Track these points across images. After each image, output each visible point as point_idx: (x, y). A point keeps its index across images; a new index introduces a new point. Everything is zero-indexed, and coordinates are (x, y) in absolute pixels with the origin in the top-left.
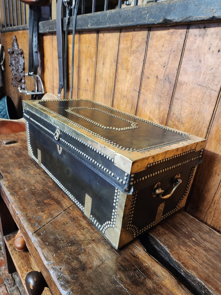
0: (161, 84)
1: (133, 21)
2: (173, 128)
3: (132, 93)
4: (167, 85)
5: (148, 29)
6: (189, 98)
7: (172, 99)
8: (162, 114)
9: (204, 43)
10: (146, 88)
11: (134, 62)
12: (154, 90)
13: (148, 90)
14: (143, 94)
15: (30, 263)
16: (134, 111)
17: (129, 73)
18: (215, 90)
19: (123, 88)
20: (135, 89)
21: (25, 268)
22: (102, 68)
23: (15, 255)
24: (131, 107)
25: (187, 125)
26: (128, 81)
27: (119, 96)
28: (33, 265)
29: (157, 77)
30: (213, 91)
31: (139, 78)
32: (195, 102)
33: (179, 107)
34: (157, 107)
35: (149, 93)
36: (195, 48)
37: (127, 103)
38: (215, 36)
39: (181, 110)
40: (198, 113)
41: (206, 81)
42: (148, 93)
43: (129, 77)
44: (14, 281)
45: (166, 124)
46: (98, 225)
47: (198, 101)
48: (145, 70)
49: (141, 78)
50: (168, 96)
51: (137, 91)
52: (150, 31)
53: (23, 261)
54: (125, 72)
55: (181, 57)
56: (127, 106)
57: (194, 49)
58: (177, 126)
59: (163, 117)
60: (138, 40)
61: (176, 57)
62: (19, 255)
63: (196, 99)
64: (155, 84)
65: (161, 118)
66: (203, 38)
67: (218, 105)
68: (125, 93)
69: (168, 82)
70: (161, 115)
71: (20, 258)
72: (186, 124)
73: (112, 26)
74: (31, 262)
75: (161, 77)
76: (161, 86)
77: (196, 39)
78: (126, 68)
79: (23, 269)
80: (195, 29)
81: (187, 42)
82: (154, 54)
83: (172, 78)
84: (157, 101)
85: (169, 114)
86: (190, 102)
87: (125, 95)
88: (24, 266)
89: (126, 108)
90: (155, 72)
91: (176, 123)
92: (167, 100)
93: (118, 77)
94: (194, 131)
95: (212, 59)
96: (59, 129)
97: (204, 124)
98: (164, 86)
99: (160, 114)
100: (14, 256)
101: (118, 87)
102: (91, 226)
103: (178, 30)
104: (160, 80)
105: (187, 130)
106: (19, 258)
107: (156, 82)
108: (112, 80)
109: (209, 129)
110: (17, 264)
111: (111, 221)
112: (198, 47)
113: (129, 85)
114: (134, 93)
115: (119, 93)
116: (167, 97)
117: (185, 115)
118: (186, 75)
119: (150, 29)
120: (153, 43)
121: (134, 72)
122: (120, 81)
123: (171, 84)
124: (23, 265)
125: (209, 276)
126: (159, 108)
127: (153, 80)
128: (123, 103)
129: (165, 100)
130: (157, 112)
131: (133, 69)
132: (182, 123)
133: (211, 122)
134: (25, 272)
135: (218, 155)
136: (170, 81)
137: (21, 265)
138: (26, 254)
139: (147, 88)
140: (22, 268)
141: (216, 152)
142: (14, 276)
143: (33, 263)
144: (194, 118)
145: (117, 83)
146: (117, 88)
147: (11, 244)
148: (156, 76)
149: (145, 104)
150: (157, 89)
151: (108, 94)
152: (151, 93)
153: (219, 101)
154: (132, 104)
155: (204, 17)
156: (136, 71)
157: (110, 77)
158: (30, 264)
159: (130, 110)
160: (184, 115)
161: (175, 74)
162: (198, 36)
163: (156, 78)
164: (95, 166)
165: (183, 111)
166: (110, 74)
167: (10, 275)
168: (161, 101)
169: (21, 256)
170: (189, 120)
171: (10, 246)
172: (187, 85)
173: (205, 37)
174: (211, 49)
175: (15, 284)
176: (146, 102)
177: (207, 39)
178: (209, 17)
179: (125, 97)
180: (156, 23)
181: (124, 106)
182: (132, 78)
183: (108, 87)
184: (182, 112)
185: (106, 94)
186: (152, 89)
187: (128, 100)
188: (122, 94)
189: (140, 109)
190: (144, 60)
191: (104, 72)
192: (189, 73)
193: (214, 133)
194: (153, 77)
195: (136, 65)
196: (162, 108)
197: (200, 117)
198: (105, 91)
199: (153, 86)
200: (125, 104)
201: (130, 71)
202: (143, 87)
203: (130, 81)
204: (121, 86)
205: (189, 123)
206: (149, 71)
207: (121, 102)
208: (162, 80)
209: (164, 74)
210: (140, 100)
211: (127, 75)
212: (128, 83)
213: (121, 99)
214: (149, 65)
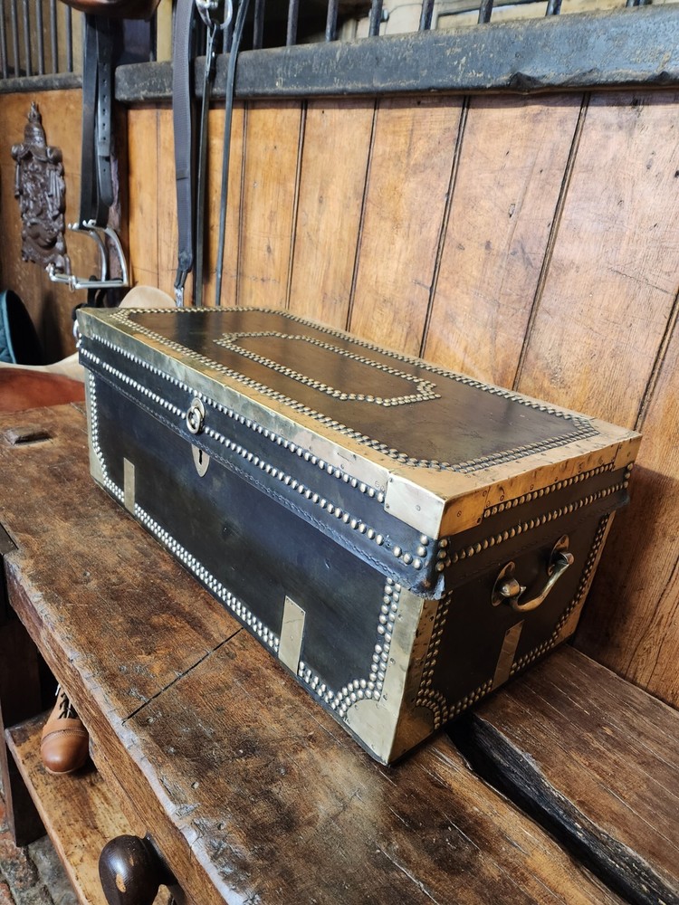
0: (501, 267)
1: (416, 78)
2: (535, 397)
3: (408, 290)
4: (519, 269)
5: (461, 103)
6: (585, 309)
7: (534, 313)
8: (502, 356)
9: (633, 148)
10: (454, 278)
11: (418, 198)
12: (478, 284)
13: (460, 284)
14: (445, 297)
15: (91, 812)
16: (415, 345)
17: (401, 232)
18: (664, 288)
19: (380, 274)
20: (420, 278)
21: (77, 827)
22: (315, 212)
23: (42, 788)
24: (405, 334)
25: (577, 390)
26: (396, 256)
27: (369, 299)
28: (102, 816)
29: (488, 245)
30: (658, 291)
31: (432, 245)
32: (604, 323)
33: (554, 336)
34: (488, 336)
35: (463, 292)
36: (604, 162)
37: (394, 320)
38: (665, 129)
39: (560, 345)
40: (613, 356)
41: (637, 262)
42: (458, 291)
43: (399, 242)
44: (35, 868)
45: (515, 386)
46: (326, 691)
47: (612, 319)
48: (450, 223)
49: (439, 248)
50: (520, 302)
51: (426, 287)
52: (468, 108)
53: (69, 805)
54: (388, 230)
55: (562, 189)
56: (392, 331)
57: (602, 166)
58: (548, 394)
59: (506, 365)
60: (432, 132)
61: (547, 186)
62: (55, 788)
63: (606, 314)
64: (480, 268)
65: (500, 368)
66: (631, 134)
67: (674, 334)
68: (387, 292)
69: (522, 261)
70: (500, 358)
71: (58, 796)
72: (574, 388)
73: (349, 87)
74: (93, 809)
75: (500, 245)
76: (498, 272)
77: (608, 137)
78: (391, 217)
79: (68, 830)
80: (605, 108)
81: (581, 143)
82: (481, 176)
83: (535, 249)
84: (486, 316)
85: (522, 356)
86: (589, 322)
87: (387, 296)
88: (73, 822)
89: (389, 335)
90: (482, 229)
91: (546, 384)
92: (519, 313)
93: (365, 242)
94: (601, 407)
95: (657, 197)
96: (202, 399)
97: (631, 388)
98: (509, 274)
99: (495, 357)
100: (39, 791)
101: (367, 273)
102: (300, 694)
103: (553, 108)
104: (497, 255)
105: (578, 404)
106: (56, 798)
107: (486, 261)
108: (347, 251)
109: (646, 404)
110: (51, 816)
111: (368, 679)
112: (613, 159)
113: (401, 266)
114: (416, 292)
115: (369, 291)
116: (517, 306)
117: (572, 359)
118: (576, 243)
119: (469, 100)
120: (478, 144)
121: (417, 228)
122: (373, 254)
123: (530, 267)
124: (68, 820)
125: (660, 841)
126: (493, 339)
127: (474, 253)
128: (380, 320)
129: (511, 314)
130: (485, 350)
131: (414, 220)
132: (564, 385)
133: (653, 384)
134: (78, 840)
135: (672, 479)
136: (528, 259)
137: (64, 818)
138: (77, 785)
139: (456, 278)
140: (67, 827)
141: (665, 472)
142: (32, 852)
143: (100, 812)
144: (601, 370)
145: (362, 260)
146: (364, 276)
147: (30, 753)
148: (484, 242)
149: (450, 325)
150: (486, 280)
151: (333, 292)
152: (467, 294)
153: (676, 322)
154: (408, 324)
155: (634, 74)
156: (423, 224)
157: (341, 240)
158: (92, 815)
159: (403, 342)
160: (568, 361)
161: (542, 237)
162: (615, 127)
163: (484, 247)
164: (319, 513)
165: (568, 347)
166: (340, 233)
167: (21, 851)
168: (501, 317)
169: (64, 792)
170: (584, 377)
171: (27, 758)
172: (582, 269)
173: (636, 131)
174: (654, 168)
175: (36, 878)
176: (454, 319)
177: (643, 138)
178: (650, 74)
179: (389, 304)
180: (488, 86)
181: (385, 330)
182: (409, 248)
183: (335, 272)
184: (563, 352)
185: (329, 294)
186: (472, 282)
187: (396, 313)
188: (377, 293)
189: (434, 341)
190: (448, 193)
191: (323, 227)
192: (585, 237)
193: (662, 414)
194: (476, 245)
195: (423, 208)
196: (502, 338)
197: (618, 366)
198: (324, 282)
199: (475, 273)
200: (386, 325)
201: (406, 224)
202: (446, 275)
203: (402, 256)
204: (375, 270)
205: (585, 385)
206: (464, 228)
207: (375, 317)
208: (503, 255)
209: (510, 236)
210: (433, 312)
211: (396, 236)
212: (396, 262)
213: (374, 310)
214: (464, 209)
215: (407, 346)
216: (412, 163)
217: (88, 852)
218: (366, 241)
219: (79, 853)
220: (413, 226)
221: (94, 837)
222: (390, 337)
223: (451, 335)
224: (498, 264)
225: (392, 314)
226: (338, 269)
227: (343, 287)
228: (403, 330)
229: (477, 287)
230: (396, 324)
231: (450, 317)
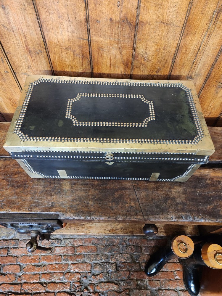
0: (118, 27)
3: (77, 42)
4: (127, 27)
6: (153, 37)
7: (135, 41)
8: (126, 57)
11: (69, 3)
12: (110, 35)
13: (102, 36)
14: (96, 42)
16: (87, 61)
17: (65, 18)
18: (178, 26)
19: (59, 38)
20: (81, 37)
24: (81, 58)
25: (153, 61)
26: (66, 29)
27: (57, 49)
29: (111, 20)
31: (83, 22)
32: (160, 40)
33: (143, 47)
34: (118, 52)
35: (104, 39)
37: (74, 55)
39: (146, 49)
40: (164, 49)
41: (170, 19)
43: (65, 24)
47: (163, 38)
48: (89, 12)
49: (87, 23)
50: (129, 38)
51: (85, 39)
54: (56, 18)
56: (74, 59)
58: (144, 64)
59: (128, 60)
63: (161, 37)
64: (110, 28)
65: (125, 61)
67: (182, 39)
69: (127, 24)
70: (125, 58)
75: (116, 19)
76: (118, 29)
78: (56, 12)
83: (132, 19)
84: (116, 45)
85: (133, 56)
86: (155, 40)
87: (67, 46)
89: (74, 60)
90: (107, 13)
91: (143, 62)
92: (130, 42)
94: (161, 64)
96: (111, 153)
97: (170, 56)
98: (122, 29)
99: (123, 58)
104: (116, 23)
105: (154, 65)
106: (69, 229)
107: (111, 26)
110: (73, 233)
113: (70, 33)
114: (82, 42)
115: (56, 46)
116: (128, 40)
117: (151, 52)
118: (148, 15)
122: (51, 30)
123: (131, 26)
124: (77, 229)
126: (121, 53)
127: (105, 23)
128: (67, 56)
129: (126, 43)
130: (118, 57)
131: (70, 13)
132: (148, 60)
135: (182, 76)
136: (130, 23)
139: (99, 34)
140: (79, 230)
141: (180, 74)
144: (160, 54)
148: (109, 18)
149: (101, 51)
150: (113, 33)
151: (34, 49)
152: (106, 39)
153: (182, 35)
154: (81, 55)
156: (75, 15)
157: (28, 26)
159: (81, 61)
160: (149, 53)
161: (134, 14)
163: (109, 20)
165: (149, 49)
166: (26, 23)
168: (122, 45)
170: (155, 57)
172: (151, 24)
176: (103, 49)
179: (69, 49)
181: (71, 59)
182: (72, 25)
183: (31, 41)
184: (147, 51)
185: (32, 51)
186: (107, 34)
187: (74, 52)
188: (61, 46)
189: (96, 58)
191: (12, 21)
192: (151, 12)
193: (179, 61)
194: (105, 20)
195: (73, 7)
196: (124, 51)
197: (165, 51)
198: (26, 46)
199: (107, 31)
200: (71, 57)
201: (66, 15)
202: (94, 33)
203: (69, 29)
204: (55, 36)
205: (155, 59)
206: (97, 13)
207: (63, 55)
208: (118, 22)
209: (120, 15)
210: (92, 48)
211: (62, 21)
212: (66, 32)
213: (62, 53)
214: (95, 5)
215: (84, 62)
217: (88, 228)
219: (87, 231)
220: (70, 16)
221: (86, 226)
222: (74, 61)
223: (103, 55)
224: (117, 26)
225: (72, 53)
226: (33, 39)
227: (39, 47)
228: (80, 57)
229: (109, 36)
230: (76, 56)
231: (100, 48)
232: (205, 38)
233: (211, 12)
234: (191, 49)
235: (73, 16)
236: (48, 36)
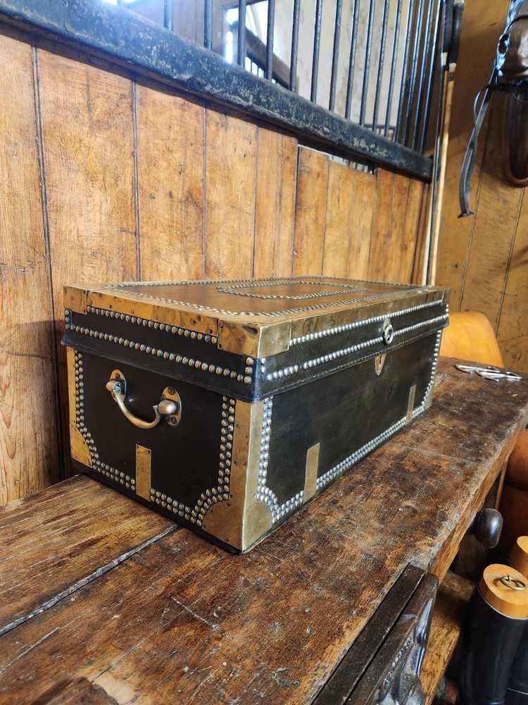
0: (182, 210)
3: (116, 238)
4: (193, 210)
6: (225, 229)
7: (204, 237)
8: (194, 269)
9: (229, 139)
10: (152, 222)
11: (108, 154)
12: (170, 224)
13: (158, 226)
14: (148, 237)
17: (97, 184)
19: (81, 228)
20: (126, 226)
24: (121, 278)
27: (73, 256)
29: (171, 194)
31: (129, 196)
32: (233, 235)
33: (215, 249)
34: (183, 259)
35: (161, 232)
37: (108, 269)
39: (219, 253)
40: (239, 251)
41: (239, 201)
42: (157, 232)
43: (98, 196)
47: (235, 232)
48: (139, 177)
49: (135, 198)
50: (196, 231)
51: (131, 233)
54: (81, 182)
55: (204, 158)
60: (109, 94)
61: (197, 155)
63: (233, 230)
64: (169, 211)
69: (192, 204)
70: (193, 271)
72: (228, 275)
75: (178, 195)
76: (181, 214)
77: (218, 130)
78: (82, 169)
82: (155, 141)
83: (198, 196)
84: (180, 245)
86: (228, 236)
87: (96, 247)
90: (165, 183)
92: (197, 239)
93: (53, 196)
97: (247, 265)
98: (187, 214)
99: (190, 272)
101: (63, 229)
103: (190, 103)
104: (178, 202)
107: (171, 206)
112: (222, 144)
113: (104, 218)
114: (124, 239)
115: (72, 248)
116: (195, 234)
117: (225, 259)
118: (215, 192)
120: (148, 115)
123: (197, 208)
126: (186, 261)
127: (161, 200)
128: (92, 272)
129: (193, 240)
130: (184, 269)
131: (108, 174)
132: (223, 275)
136: (195, 203)
139: (154, 221)
144: (236, 261)
145: (52, 216)
146: (59, 233)
148: (167, 192)
149: (157, 259)
150: (175, 220)
152: (164, 232)
154: (122, 269)
156: (117, 179)
160: (223, 261)
161: (200, 188)
162: (220, 125)
163: (168, 196)
165: (222, 253)
168: (188, 244)
170: (231, 267)
172: (220, 207)
174: (236, 151)
176: (159, 253)
179: (99, 255)
180: (175, 77)
182: (109, 199)
184: (221, 256)
186: (166, 223)
187: (108, 262)
188: (82, 248)
189: (148, 274)
190: (134, 152)
192: (218, 188)
194: (163, 195)
195: (114, 163)
196: (191, 257)
197: (241, 256)
199: (166, 216)
200: (100, 276)
201: (100, 177)
202: (145, 220)
203: (103, 208)
205: (232, 271)
206: (151, 181)
207: (85, 273)
208: (181, 201)
209: (183, 188)
210: (141, 252)
211: (92, 188)
212: (98, 214)
213: (82, 265)
214: (149, 166)
216: (95, 118)
218: (53, 194)
220: (108, 179)
223: (159, 266)
224: (180, 207)
225: (104, 264)
226: (18, 230)
227: (31, 250)
228: (118, 275)
229: (170, 226)
230: (111, 272)
231: (156, 252)
232: (277, 233)
233: (274, 195)
234: (267, 251)
235: (113, 181)
236: (56, 223)
